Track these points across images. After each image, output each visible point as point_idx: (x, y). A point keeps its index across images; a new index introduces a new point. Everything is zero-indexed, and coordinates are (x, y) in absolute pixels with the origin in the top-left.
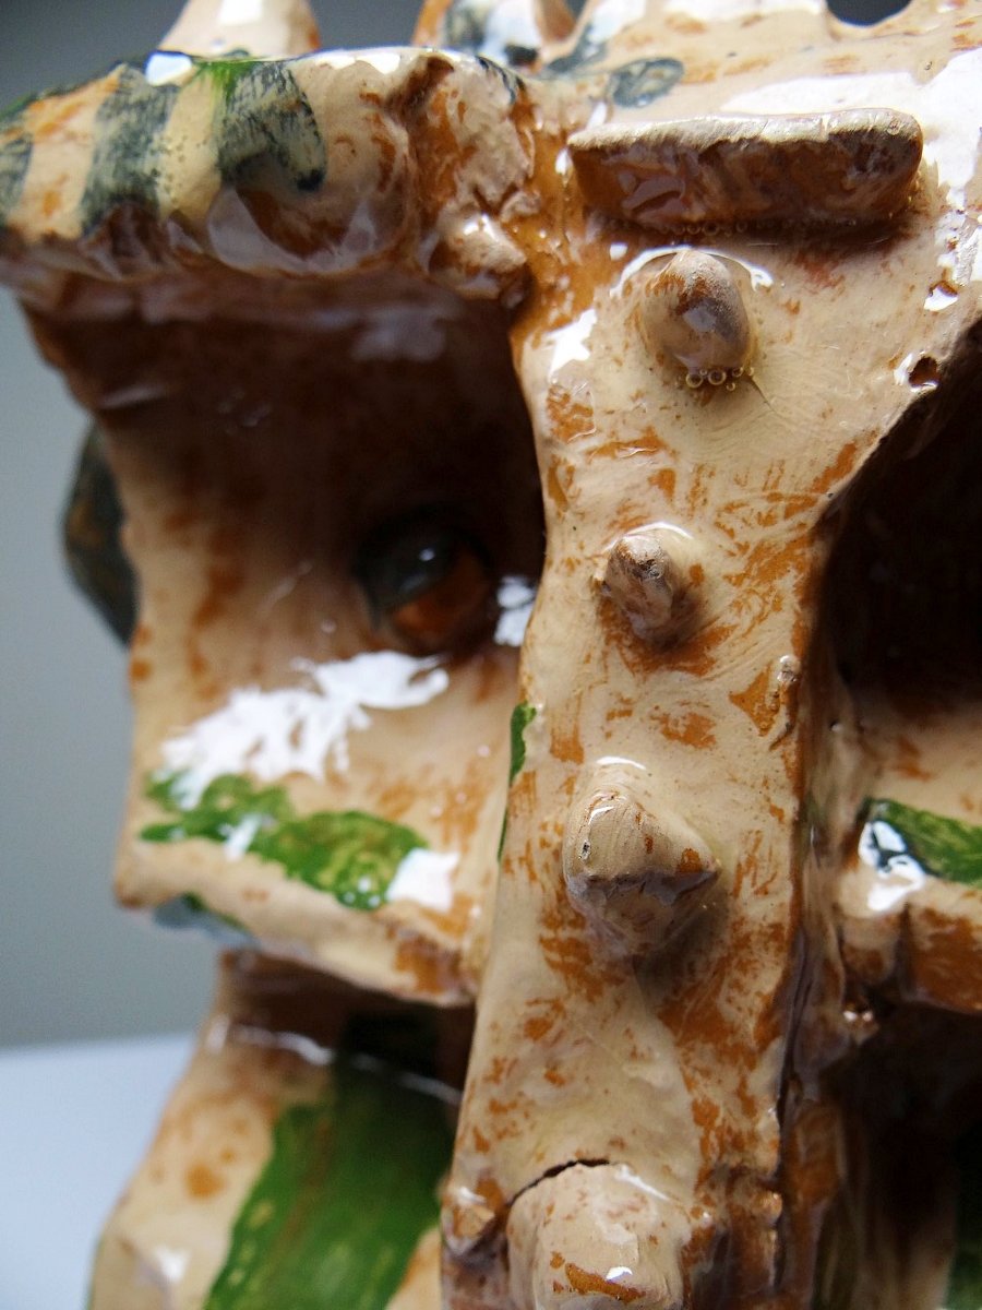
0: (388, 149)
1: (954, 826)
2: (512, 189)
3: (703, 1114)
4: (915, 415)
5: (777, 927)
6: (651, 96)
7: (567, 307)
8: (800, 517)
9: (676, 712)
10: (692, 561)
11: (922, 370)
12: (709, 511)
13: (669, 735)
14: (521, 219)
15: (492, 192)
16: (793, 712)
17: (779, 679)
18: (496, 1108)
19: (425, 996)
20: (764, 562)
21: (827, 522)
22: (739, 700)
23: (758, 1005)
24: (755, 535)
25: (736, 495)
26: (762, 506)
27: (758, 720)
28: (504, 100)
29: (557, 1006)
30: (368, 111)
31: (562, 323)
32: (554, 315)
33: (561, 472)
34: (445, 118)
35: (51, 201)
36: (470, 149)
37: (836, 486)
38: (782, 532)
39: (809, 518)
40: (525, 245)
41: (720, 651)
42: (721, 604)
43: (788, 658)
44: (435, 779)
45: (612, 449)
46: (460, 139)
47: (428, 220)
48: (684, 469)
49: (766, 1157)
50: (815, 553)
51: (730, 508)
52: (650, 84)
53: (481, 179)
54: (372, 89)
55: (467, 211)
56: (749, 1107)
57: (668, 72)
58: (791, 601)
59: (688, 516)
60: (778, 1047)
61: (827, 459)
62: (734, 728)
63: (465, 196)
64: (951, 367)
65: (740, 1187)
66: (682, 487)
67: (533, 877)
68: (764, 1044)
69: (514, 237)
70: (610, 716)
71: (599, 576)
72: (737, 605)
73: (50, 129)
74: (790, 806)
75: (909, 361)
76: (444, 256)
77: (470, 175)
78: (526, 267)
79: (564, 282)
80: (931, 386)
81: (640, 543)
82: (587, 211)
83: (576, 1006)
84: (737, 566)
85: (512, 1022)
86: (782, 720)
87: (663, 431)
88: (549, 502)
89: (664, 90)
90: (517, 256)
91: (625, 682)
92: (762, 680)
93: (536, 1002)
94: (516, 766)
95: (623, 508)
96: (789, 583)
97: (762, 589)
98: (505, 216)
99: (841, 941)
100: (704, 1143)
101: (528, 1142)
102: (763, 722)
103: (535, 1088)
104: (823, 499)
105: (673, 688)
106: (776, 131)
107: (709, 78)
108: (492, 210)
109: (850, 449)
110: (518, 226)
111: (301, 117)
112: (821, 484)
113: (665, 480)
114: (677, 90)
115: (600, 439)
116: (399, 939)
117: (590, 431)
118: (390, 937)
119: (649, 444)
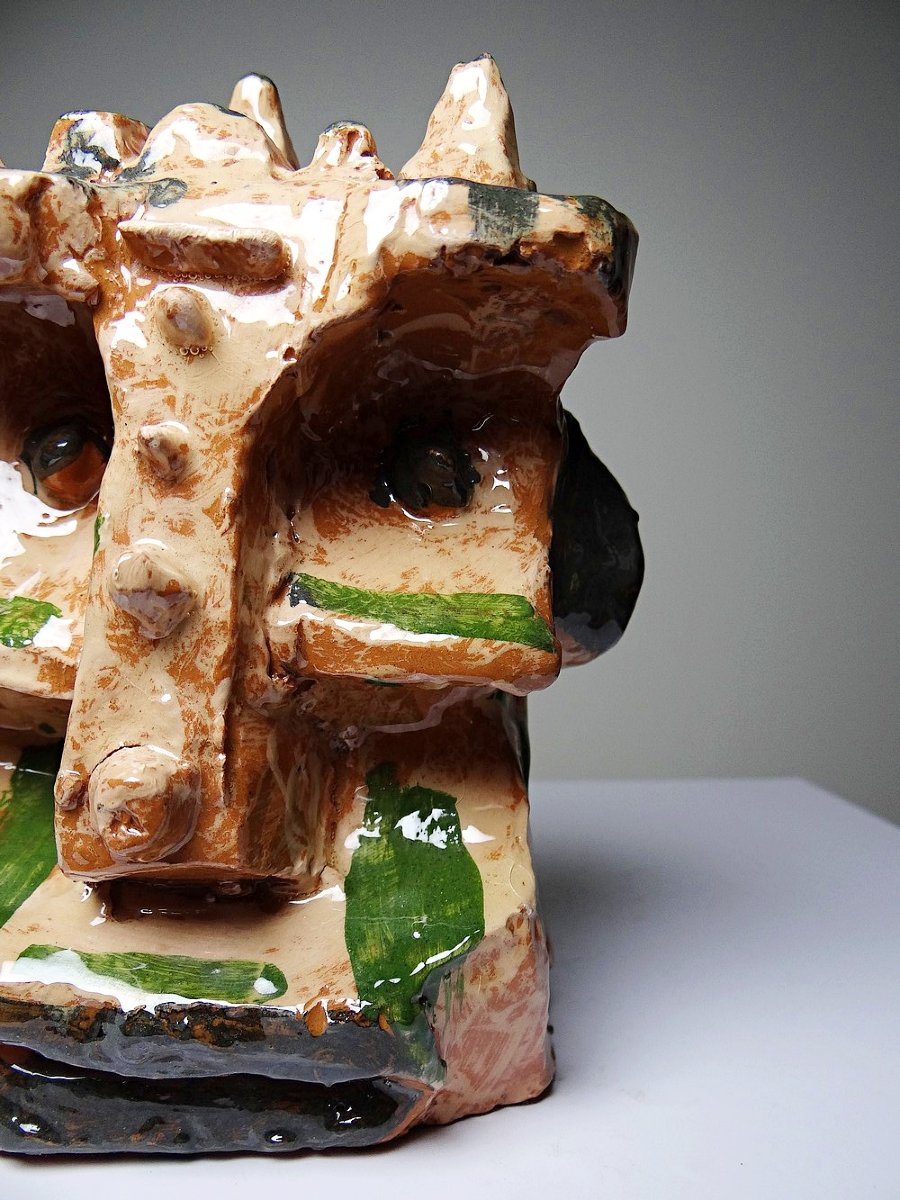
0: (18, 224)
1: (334, 585)
2: (90, 247)
3: (187, 716)
4: (288, 374)
5: (224, 623)
6: (167, 202)
7: (122, 309)
8: (236, 422)
9: (176, 518)
10: (182, 441)
11: (289, 353)
12: (192, 417)
13: (173, 530)
14: (96, 262)
15: (79, 248)
16: (232, 518)
17: (225, 502)
18: (83, 726)
19: (56, 695)
20: (219, 444)
21: (249, 426)
22: (207, 512)
23: (216, 662)
24: (214, 430)
25: (205, 409)
26: (218, 416)
27: (216, 521)
28: (84, 201)
29: (115, 669)
30: (6, 203)
31: (120, 317)
32: (115, 313)
33: (119, 395)
34: (50, 208)
36: (65, 226)
37: (253, 407)
38: (228, 429)
39: (241, 422)
40: (98, 276)
41: (197, 488)
42: (198, 463)
43: (228, 491)
44: (68, 578)
45: (145, 384)
46: (60, 219)
47: (44, 259)
48: (180, 396)
49: (217, 736)
50: (247, 439)
51: (203, 416)
52: (169, 196)
53: (73, 242)
54: (7, 192)
55: (65, 257)
56: (211, 713)
57: (179, 189)
58: (232, 463)
59: (182, 419)
60: (226, 683)
61: (249, 394)
62: (204, 526)
63: (63, 249)
64: (305, 351)
65: (207, 751)
66: (179, 405)
67: (102, 603)
68: (218, 681)
69: (91, 271)
70: (144, 521)
71: (137, 449)
72: (207, 465)
74: (231, 564)
75: (285, 347)
76: (52, 279)
77: (64, 239)
78: (99, 287)
79: (120, 296)
80: (293, 361)
82: (132, 261)
83: (125, 669)
84: (206, 445)
85: (92, 681)
86: (227, 521)
87: (170, 376)
88: (114, 411)
89: (174, 200)
90: (93, 282)
91: (151, 503)
92: (217, 501)
93: (105, 668)
94: (96, 549)
95: (151, 414)
96: (231, 454)
97: (218, 457)
98: (87, 260)
99: (267, 640)
100: (187, 729)
101: (100, 742)
102: (218, 522)
103: (105, 713)
104: (247, 414)
105: (173, 506)
106: (215, 234)
107: (198, 197)
108: (79, 257)
109: (258, 390)
110: (94, 266)
112: (245, 406)
113: (171, 401)
114: (180, 201)
115: (138, 379)
116: (41, 662)
117: (133, 374)
118: (36, 661)
119: (163, 382)
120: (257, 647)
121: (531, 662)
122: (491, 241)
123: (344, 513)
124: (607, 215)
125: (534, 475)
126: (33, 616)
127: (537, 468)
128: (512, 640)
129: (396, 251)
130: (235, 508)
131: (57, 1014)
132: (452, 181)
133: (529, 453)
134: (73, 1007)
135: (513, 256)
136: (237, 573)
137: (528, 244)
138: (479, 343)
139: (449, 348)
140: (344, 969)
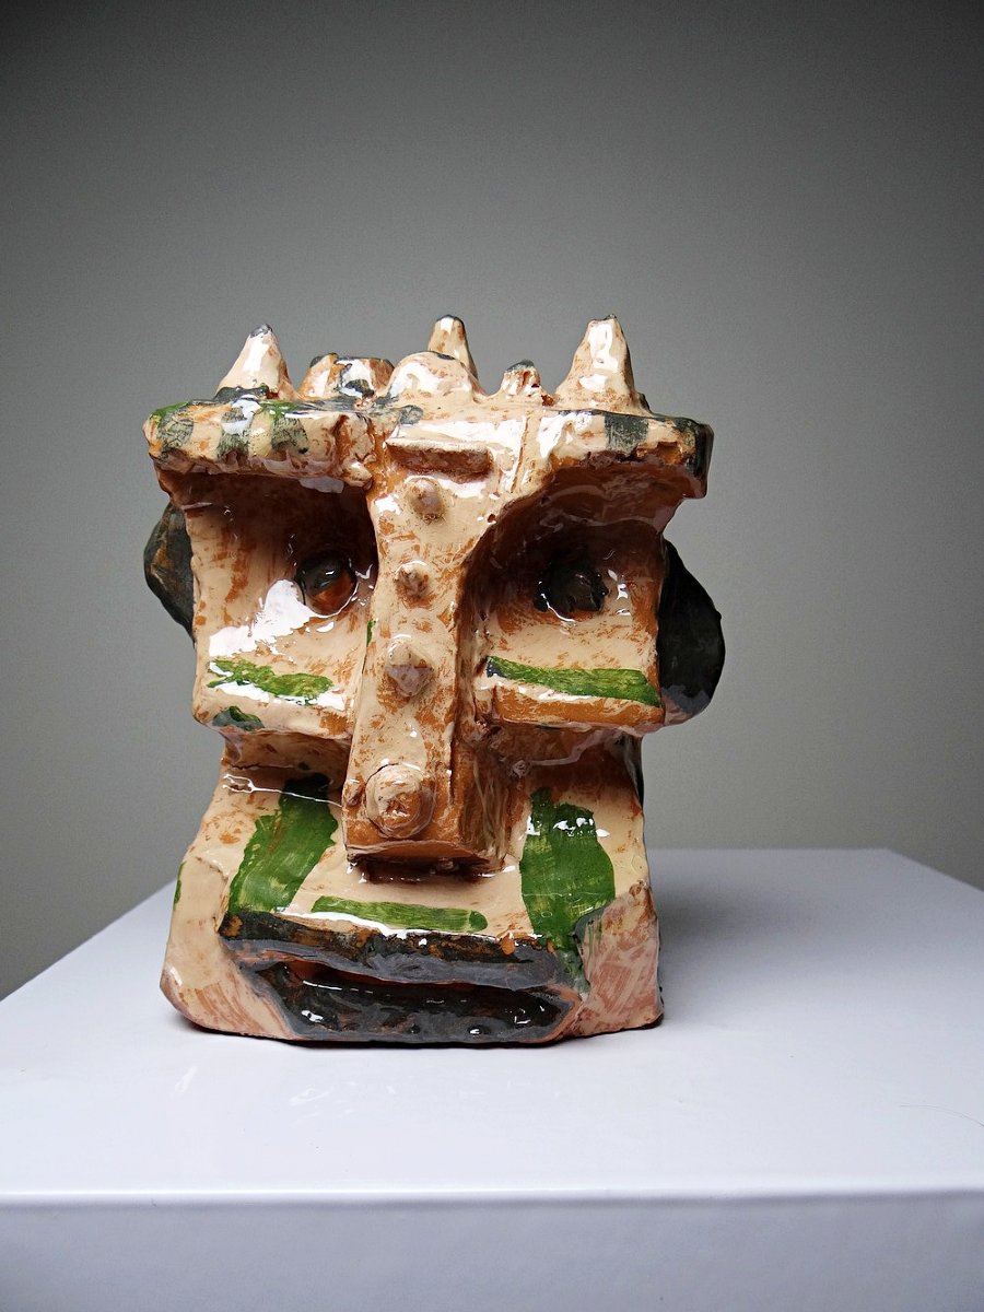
0: (329, 444)
1: (514, 664)
2: (368, 454)
3: (428, 746)
4: (490, 531)
5: (451, 687)
6: (412, 423)
7: (385, 491)
8: (457, 560)
9: (420, 621)
10: (425, 573)
11: (491, 518)
12: (430, 559)
13: (418, 628)
14: (371, 463)
15: (361, 455)
16: (455, 621)
17: (451, 610)
18: (362, 752)
19: (332, 737)
20: (447, 575)
21: (465, 563)
22: (439, 617)
23: (445, 712)
24: (444, 566)
25: (439, 553)
26: (447, 557)
27: (445, 623)
28: (365, 427)
29: (382, 717)
30: (324, 432)
31: (384, 496)
32: (381, 493)
33: (384, 544)
34: (346, 433)
35: (203, 445)
36: (354, 442)
37: (469, 551)
38: (451, 565)
39: (461, 561)
40: (371, 471)
41: (433, 602)
42: (434, 587)
43: (453, 603)
44: (334, 659)
45: (401, 537)
46: (351, 439)
47: (341, 462)
48: (423, 545)
49: (447, 758)
50: (464, 571)
51: (437, 557)
52: (412, 418)
53: (357, 451)
54: (325, 426)
55: (353, 461)
56: (442, 744)
57: (418, 414)
58: (455, 586)
59: (424, 559)
60: (451, 724)
61: (466, 543)
62: (437, 625)
63: (352, 456)
64: (500, 517)
65: (439, 767)
66: (422, 550)
67: (375, 675)
68: (447, 723)
69: (368, 469)
70: (400, 623)
71: (396, 578)
72: (439, 588)
73: (202, 419)
74: (455, 649)
75: (488, 515)
76: (345, 473)
77: (353, 450)
78: (372, 478)
79: (384, 483)
80: (494, 522)
81: (408, 568)
82: (392, 461)
83: (388, 716)
84: (439, 575)
85: (368, 723)
86: (452, 623)
87: (416, 532)
88: (380, 554)
89: (416, 422)
90: (369, 475)
91: (404, 611)
92: (446, 610)
93: (375, 716)
94: (368, 641)
95: (404, 556)
96: (454, 581)
97: (446, 583)
98: (365, 462)
99: (474, 699)
100: (428, 754)
101: (372, 762)
102: (447, 624)
103: (375, 744)
104: (464, 556)
105: (418, 613)
106: (447, 447)
107: (431, 419)
108: (361, 460)
109: (472, 541)
110: (369, 466)
111: (301, 432)
112: (463, 551)
113: (417, 548)
114: (420, 423)
115: (396, 534)
116: (322, 715)
117: (393, 532)
118: (319, 714)
119: (412, 536)
120: (468, 704)
121: (646, 714)
122: (619, 449)
123: (517, 616)
124: (692, 429)
125: (646, 589)
126: (314, 685)
127: (648, 584)
128: (633, 699)
129: (559, 456)
130: (457, 615)
131: (342, 938)
132: (595, 412)
133: (642, 574)
134: (352, 933)
135: (633, 457)
136: (458, 655)
137: (641, 450)
138: (607, 501)
139: (587, 505)
140: (523, 915)
